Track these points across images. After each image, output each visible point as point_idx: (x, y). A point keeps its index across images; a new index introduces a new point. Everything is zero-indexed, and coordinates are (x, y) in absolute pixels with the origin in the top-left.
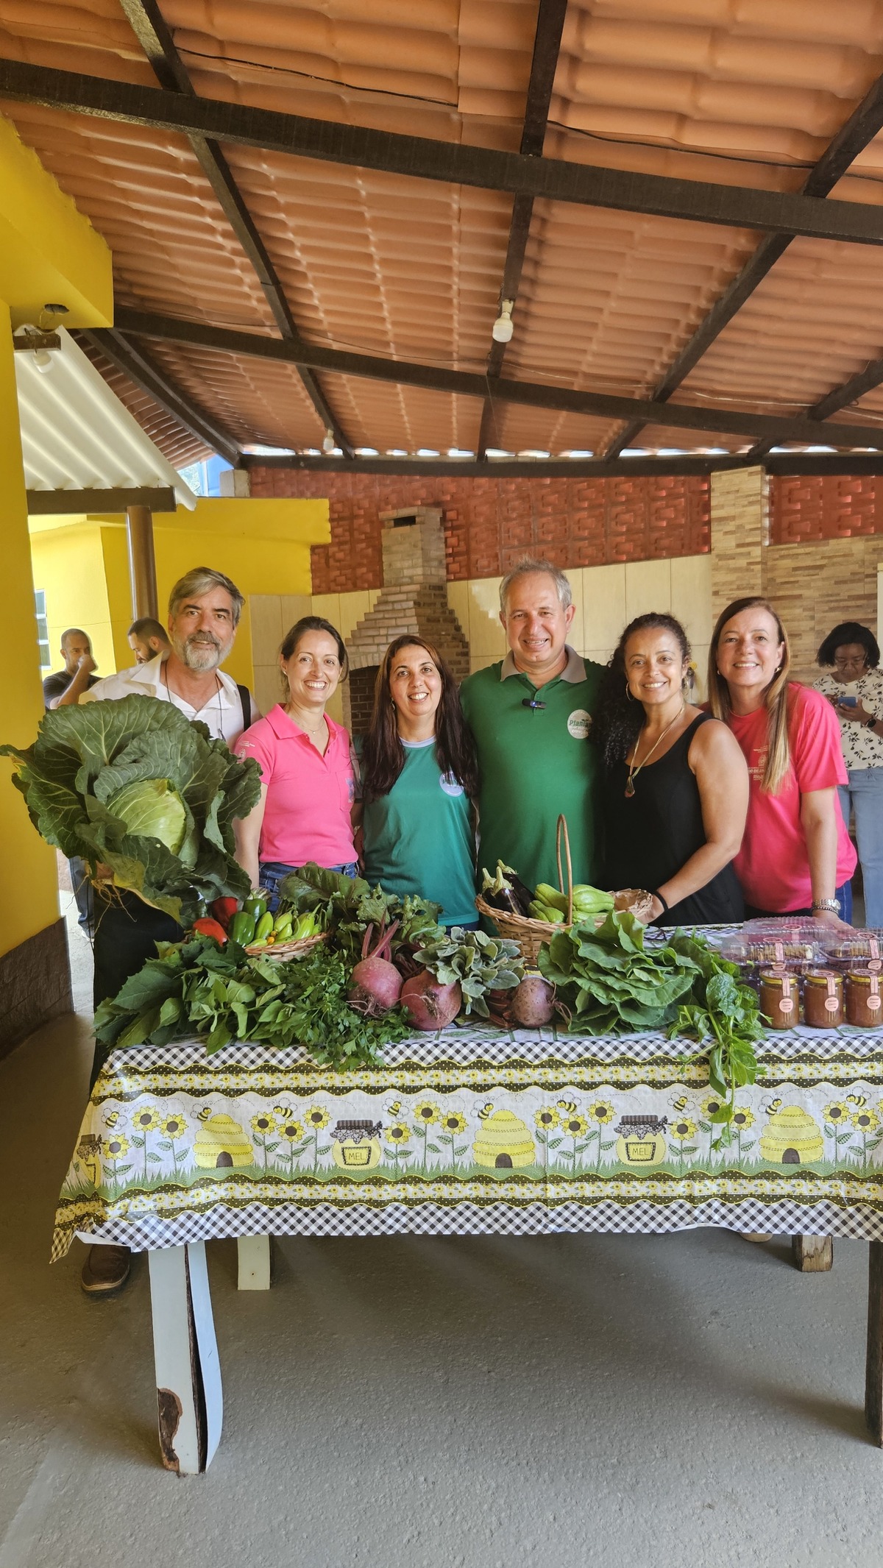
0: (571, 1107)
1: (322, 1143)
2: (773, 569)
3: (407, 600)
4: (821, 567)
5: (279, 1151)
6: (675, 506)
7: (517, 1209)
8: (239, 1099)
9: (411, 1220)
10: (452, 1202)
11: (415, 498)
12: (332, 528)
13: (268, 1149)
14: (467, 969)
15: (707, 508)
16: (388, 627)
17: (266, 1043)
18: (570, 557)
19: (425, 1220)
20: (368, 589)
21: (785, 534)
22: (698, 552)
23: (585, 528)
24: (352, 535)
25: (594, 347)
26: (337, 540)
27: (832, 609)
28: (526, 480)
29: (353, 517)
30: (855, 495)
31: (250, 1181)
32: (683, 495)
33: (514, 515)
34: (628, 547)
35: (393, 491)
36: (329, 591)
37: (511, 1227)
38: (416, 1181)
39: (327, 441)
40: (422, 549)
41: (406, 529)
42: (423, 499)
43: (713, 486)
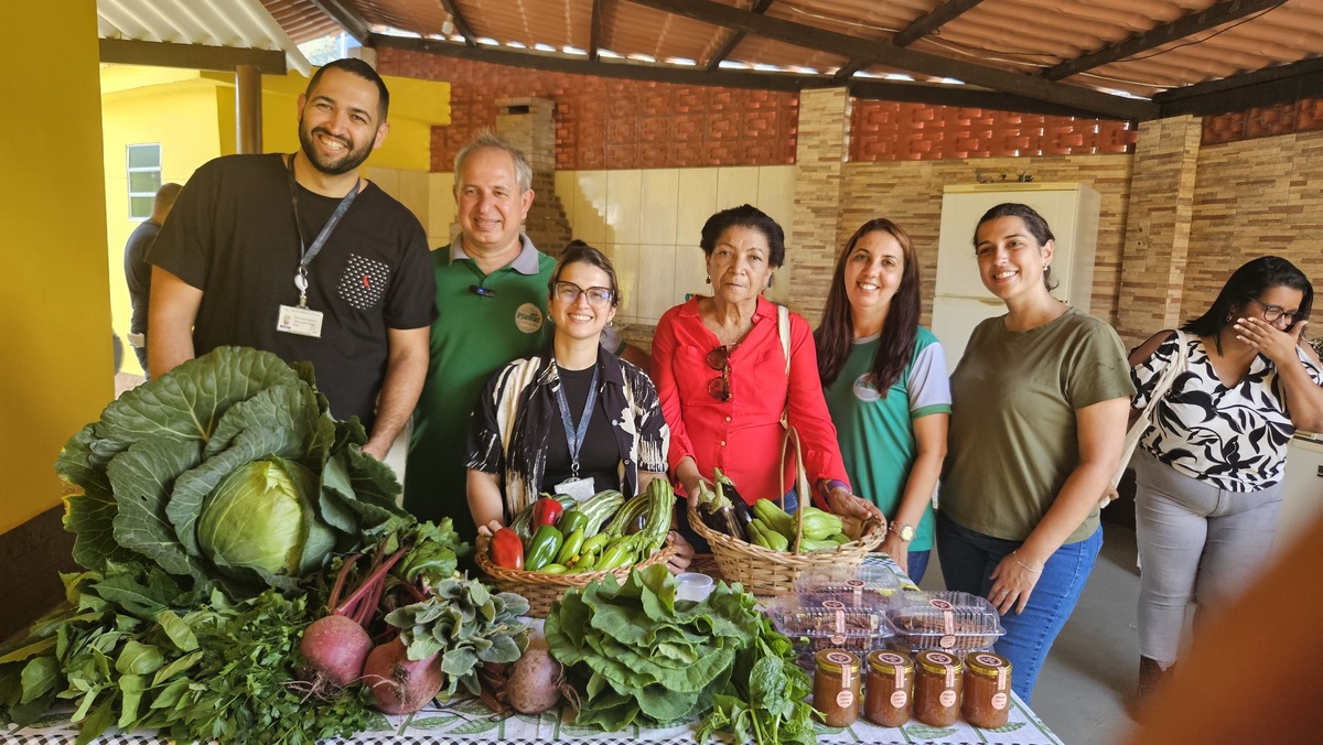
2: (850, 184)
4: (892, 186)
6: (767, 119)
11: (531, 89)
12: (453, 111)
14: (452, 637)
15: (795, 122)
18: (669, 156)
21: (862, 152)
22: (783, 162)
23: (684, 132)
24: (470, 119)
26: (456, 123)
28: (633, 82)
29: (472, 102)
30: (927, 122)
32: (775, 109)
33: (621, 113)
34: (723, 152)
35: (511, 81)
36: (446, 170)
39: (448, 26)
40: (533, 138)
41: (519, 117)
42: (538, 91)
43: (802, 102)
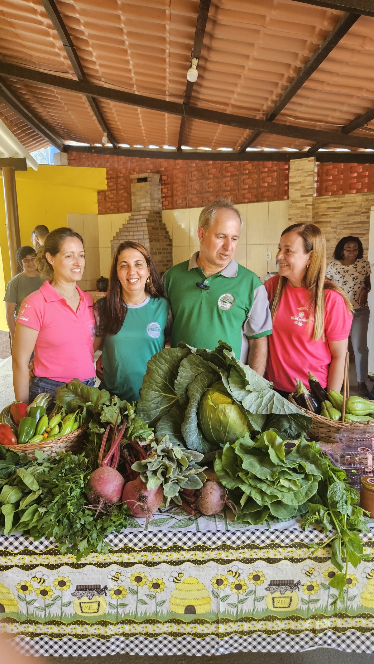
0: (237, 575)
1: (66, 600)
2: (317, 208)
3: (143, 218)
4: (340, 208)
5: (36, 604)
6: (272, 176)
7: (198, 640)
8: (7, 572)
9: (127, 645)
10: (155, 635)
11: (147, 169)
12: (108, 183)
13: (28, 603)
14: (167, 476)
15: (287, 177)
16: (134, 231)
17: (27, 533)
19: (137, 646)
20: (125, 212)
21: (324, 191)
22: (281, 199)
23: (228, 186)
24: (117, 186)
25: (238, 90)
26: (110, 188)
27: (345, 228)
28: (201, 161)
29: (118, 177)
30: (358, 173)
31: (17, 622)
32: (276, 171)
33: (195, 179)
34: (249, 196)
35: (137, 165)
36: (106, 213)
37: (194, 651)
38: (131, 622)
39: (105, 139)
40: (150, 194)
41: (143, 184)
42: (151, 170)
43: (291, 166)
